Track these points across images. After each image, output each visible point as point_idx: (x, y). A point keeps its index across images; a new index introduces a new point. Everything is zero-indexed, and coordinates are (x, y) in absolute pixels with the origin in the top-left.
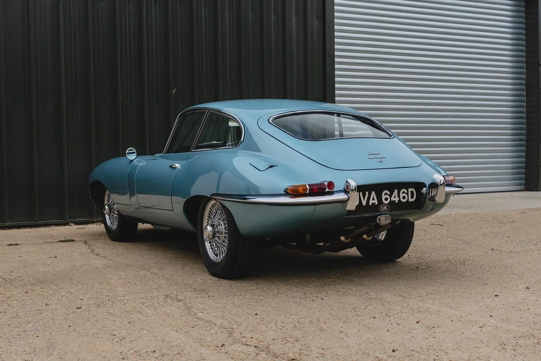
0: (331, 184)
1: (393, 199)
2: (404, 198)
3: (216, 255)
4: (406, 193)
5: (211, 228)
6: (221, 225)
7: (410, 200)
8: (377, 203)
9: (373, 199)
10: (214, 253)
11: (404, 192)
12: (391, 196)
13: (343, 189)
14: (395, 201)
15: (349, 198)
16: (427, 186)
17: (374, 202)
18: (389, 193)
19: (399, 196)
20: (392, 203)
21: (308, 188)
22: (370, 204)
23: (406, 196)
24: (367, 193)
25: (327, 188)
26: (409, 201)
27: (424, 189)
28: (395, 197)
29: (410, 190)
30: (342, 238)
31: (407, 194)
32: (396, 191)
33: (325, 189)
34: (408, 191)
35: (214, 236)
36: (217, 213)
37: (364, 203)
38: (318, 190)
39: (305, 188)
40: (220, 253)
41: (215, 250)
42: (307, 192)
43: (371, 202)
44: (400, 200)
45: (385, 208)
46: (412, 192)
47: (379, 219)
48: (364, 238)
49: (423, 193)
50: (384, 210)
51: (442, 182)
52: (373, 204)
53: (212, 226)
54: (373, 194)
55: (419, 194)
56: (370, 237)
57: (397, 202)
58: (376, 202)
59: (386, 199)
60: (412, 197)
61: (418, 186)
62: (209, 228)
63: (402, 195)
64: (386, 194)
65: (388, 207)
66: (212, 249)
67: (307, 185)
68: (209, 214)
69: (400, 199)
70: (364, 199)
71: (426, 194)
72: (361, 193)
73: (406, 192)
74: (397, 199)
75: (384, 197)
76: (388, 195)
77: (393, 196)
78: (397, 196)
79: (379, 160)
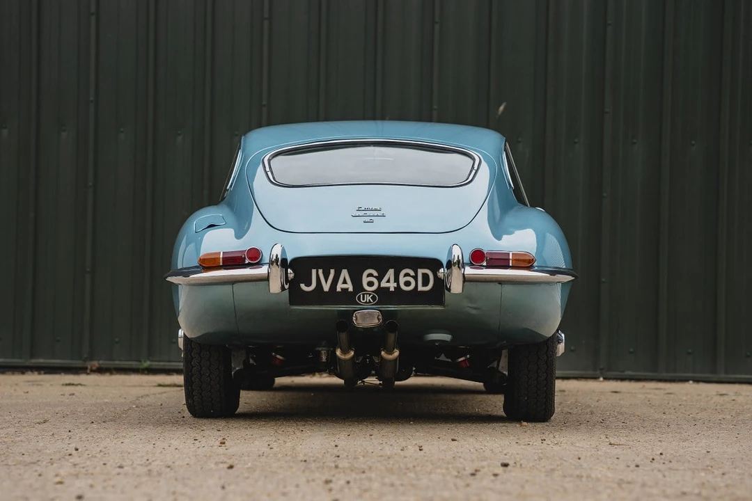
0: (254, 253)
1: (384, 284)
2: (407, 284)
4: (412, 277)
7: (420, 288)
8: (351, 289)
9: (345, 282)
11: (407, 275)
12: (380, 279)
14: (389, 288)
16: (445, 265)
17: (345, 286)
18: (375, 274)
19: (397, 280)
20: (382, 292)
21: (222, 258)
22: (339, 289)
23: (407, 281)
24: (332, 271)
25: (247, 259)
26: (419, 290)
27: (442, 270)
28: (389, 282)
29: (420, 271)
31: (415, 278)
32: (391, 273)
33: (244, 260)
34: (416, 273)
37: (326, 287)
39: (217, 257)
42: (221, 264)
43: (340, 287)
44: (398, 288)
45: (368, 298)
46: (425, 275)
47: (356, 317)
49: (440, 278)
50: (366, 302)
52: (345, 290)
54: (345, 273)
57: (392, 289)
58: (350, 287)
59: (370, 284)
60: (425, 283)
61: (434, 264)
63: (402, 280)
64: (370, 275)
65: (374, 298)
67: (221, 253)
69: (398, 284)
70: (326, 282)
71: (444, 279)
72: (320, 271)
73: (412, 273)
74: (392, 286)
75: (365, 280)
76: (375, 277)
77: (386, 279)
78: (392, 279)
79: (367, 219)
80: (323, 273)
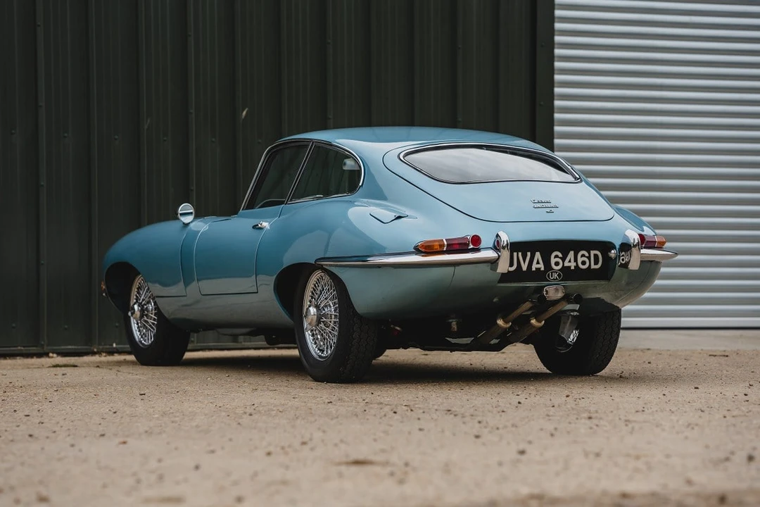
0: (476, 239)
1: (566, 264)
2: (583, 263)
4: (587, 257)
7: (593, 266)
8: (543, 269)
9: (538, 263)
11: (583, 256)
12: (563, 259)
13: (492, 246)
14: (570, 267)
16: (617, 247)
17: (538, 266)
18: (560, 255)
19: (576, 260)
20: (565, 270)
21: (446, 243)
22: (534, 269)
23: (583, 260)
24: (529, 254)
25: (470, 244)
26: (591, 268)
27: (613, 252)
28: (570, 261)
29: (593, 253)
32: (572, 253)
33: (468, 245)
34: (590, 254)
37: (524, 267)
38: (458, 246)
39: (442, 243)
42: (445, 250)
43: (534, 267)
44: (577, 266)
45: (556, 275)
46: (596, 256)
47: (546, 291)
49: (611, 258)
50: (554, 279)
52: (538, 269)
54: (538, 255)
55: (607, 258)
57: (573, 268)
58: (541, 266)
59: (557, 264)
60: (596, 263)
61: (605, 246)
63: (580, 260)
64: (556, 256)
65: (559, 275)
67: (445, 240)
69: (577, 264)
70: (524, 263)
71: (616, 258)
72: (520, 254)
73: (587, 254)
74: (573, 265)
75: (553, 260)
76: (560, 258)
77: (568, 259)
78: (572, 259)
79: (548, 210)
80: (522, 255)
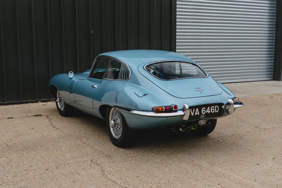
0: (176, 107)
1: (207, 112)
2: (213, 111)
3: (116, 135)
5: (113, 122)
6: (119, 120)
7: (216, 112)
8: (199, 114)
9: (197, 112)
10: (115, 133)
12: (206, 110)
13: (182, 109)
15: (185, 114)
16: (225, 104)
17: (197, 113)
18: (205, 109)
19: (210, 110)
20: (207, 113)
21: (164, 108)
22: (196, 115)
23: (213, 110)
24: (194, 109)
25: (174, 109)
27: (223, 106)
28: (208, 111)
30: (181, 129)
31: (214, 109)
32: (209, 108)
33: (173, 109)
34: (215, 107)
35: (115, 125)
36: (116, 114)
37: (192, 115)
38: (169, 109)
39: (162, 108)
40: (118, 134)
41: (115, 132)
42: (164, 111)
43: (196, 114)
44: (210, 112)
45: (203, 116)
46: (217, 108)
47: (200, 122)
48: (192, 129)
49: (222, 108)
50: (202, 118)
51: (233, 103)
52: (197, 115)
53: (114, 121)
54: (197, 110)
55: (220, 108)
56: (195, 128)
57: (209, 113)
58: (198, 113)
59: (204, 112)
60: (217, 110)
61: (220, 105)
62: (112, 122)
63: (211, 110)
64: (204, 109)
65: (204, 116)
66: (114, 131)
67: (164, 107)
68: (112, 113)
70: (192, 113)
71: (224, 109)
72: (191, 110)
73: (214, 108)
74: (209, 112)
75: (202, 111)
77: (207, 110)
78: (209, 110)
80: (192, 110)
